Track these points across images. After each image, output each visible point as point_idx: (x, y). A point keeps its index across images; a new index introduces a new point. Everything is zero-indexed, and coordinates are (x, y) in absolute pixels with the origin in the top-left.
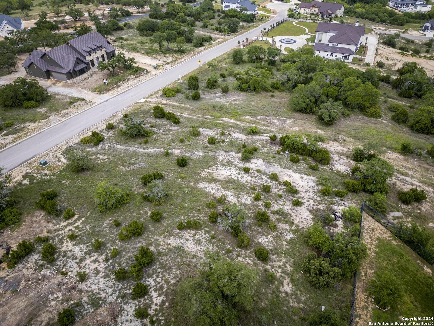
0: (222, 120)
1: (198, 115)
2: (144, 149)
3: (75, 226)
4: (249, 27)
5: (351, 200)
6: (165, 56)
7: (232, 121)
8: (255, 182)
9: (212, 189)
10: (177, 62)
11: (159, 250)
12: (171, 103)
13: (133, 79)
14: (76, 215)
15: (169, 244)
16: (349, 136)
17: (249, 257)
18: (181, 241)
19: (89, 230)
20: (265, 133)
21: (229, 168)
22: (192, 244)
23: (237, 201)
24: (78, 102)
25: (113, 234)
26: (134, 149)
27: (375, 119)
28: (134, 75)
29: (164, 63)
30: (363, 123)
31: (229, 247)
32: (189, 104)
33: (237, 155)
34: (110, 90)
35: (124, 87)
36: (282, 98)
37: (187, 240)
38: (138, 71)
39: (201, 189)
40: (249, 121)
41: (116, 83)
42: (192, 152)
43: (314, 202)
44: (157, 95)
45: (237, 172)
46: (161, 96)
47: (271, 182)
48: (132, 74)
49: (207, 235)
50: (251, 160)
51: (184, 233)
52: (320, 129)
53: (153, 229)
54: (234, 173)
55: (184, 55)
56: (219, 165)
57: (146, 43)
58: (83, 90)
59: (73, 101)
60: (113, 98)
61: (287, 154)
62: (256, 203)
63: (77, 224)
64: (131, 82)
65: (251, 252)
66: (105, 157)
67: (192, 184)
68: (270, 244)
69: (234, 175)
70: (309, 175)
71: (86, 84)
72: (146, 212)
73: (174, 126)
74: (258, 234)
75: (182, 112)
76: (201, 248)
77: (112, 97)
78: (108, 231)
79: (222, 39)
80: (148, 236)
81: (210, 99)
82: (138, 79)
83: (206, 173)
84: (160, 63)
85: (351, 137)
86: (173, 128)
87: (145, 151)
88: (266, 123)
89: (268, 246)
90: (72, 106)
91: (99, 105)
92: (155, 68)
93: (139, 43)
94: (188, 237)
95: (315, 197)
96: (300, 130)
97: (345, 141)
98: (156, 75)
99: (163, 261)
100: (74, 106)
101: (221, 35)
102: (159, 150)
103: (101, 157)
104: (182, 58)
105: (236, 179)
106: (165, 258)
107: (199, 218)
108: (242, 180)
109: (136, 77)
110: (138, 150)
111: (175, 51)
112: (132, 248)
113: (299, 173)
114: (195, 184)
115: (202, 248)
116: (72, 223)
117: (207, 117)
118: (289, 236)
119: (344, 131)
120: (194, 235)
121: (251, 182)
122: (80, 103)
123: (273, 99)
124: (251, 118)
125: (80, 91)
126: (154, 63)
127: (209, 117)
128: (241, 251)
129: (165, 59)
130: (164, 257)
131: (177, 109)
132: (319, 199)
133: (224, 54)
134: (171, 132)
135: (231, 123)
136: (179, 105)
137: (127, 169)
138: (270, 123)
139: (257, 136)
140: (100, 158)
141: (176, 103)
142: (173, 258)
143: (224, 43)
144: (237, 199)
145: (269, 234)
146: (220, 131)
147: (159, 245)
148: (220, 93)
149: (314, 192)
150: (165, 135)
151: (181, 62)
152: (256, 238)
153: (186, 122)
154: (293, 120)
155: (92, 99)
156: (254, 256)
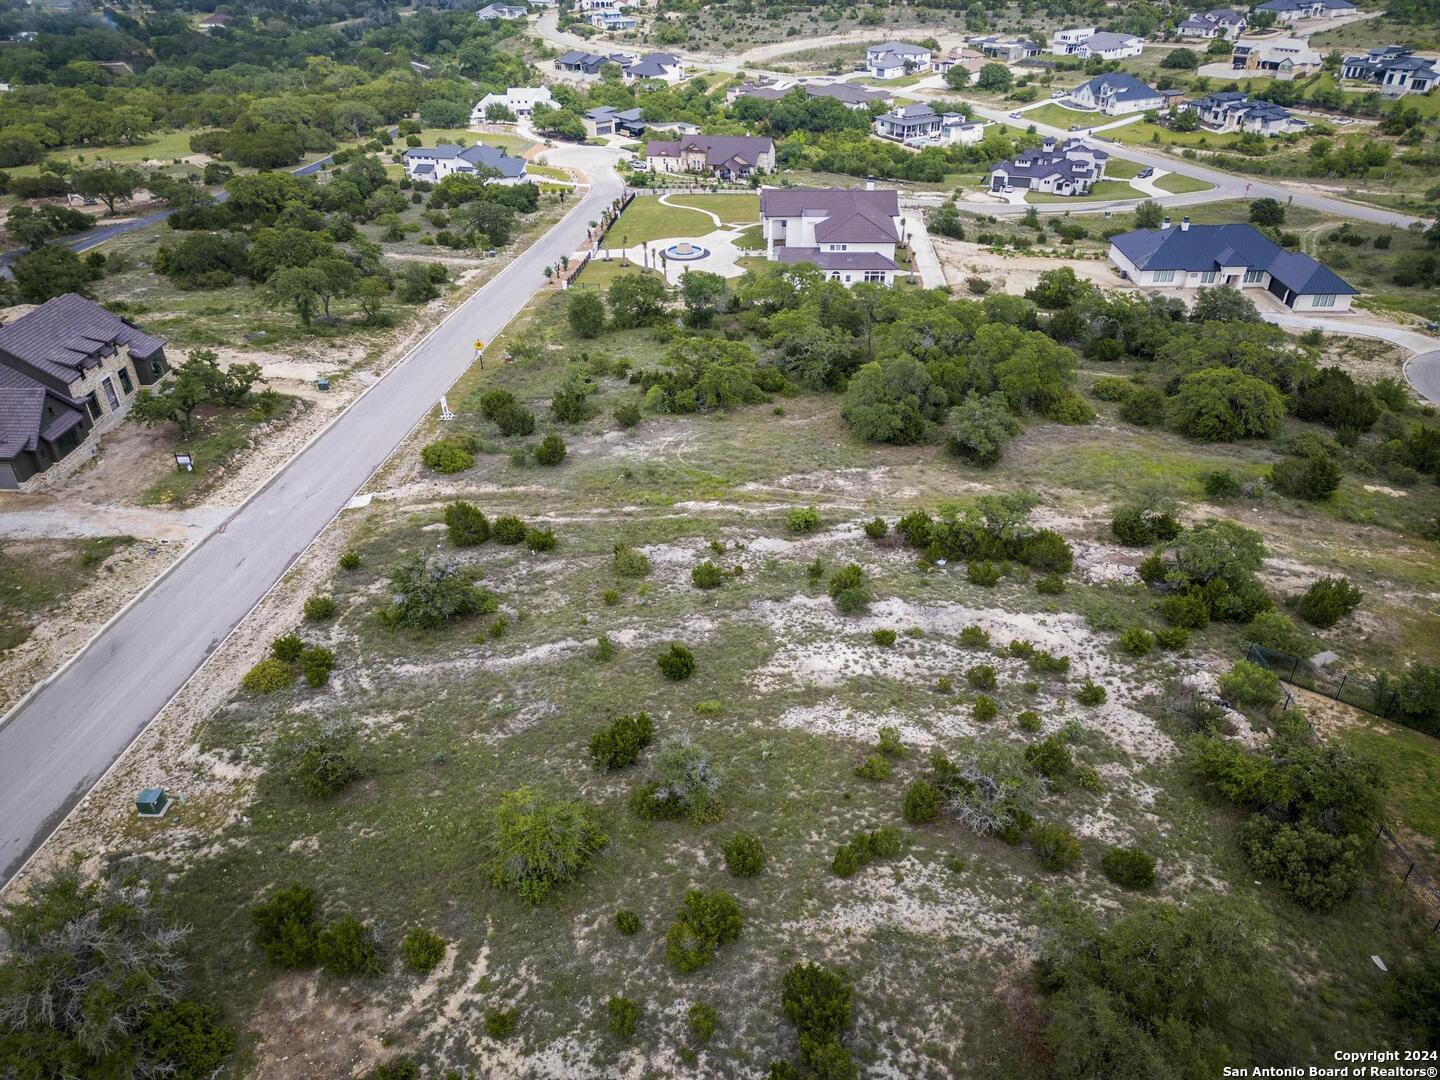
0: (684, 510)
1: (595, 511)
2: (509, 655)
3: (471, 984)
4: (535, 225)
5: (1206, 649)
6: (333, 346)
7: (714, 506)
8: (930, 668)
9: (832, 721)
10: (386, 358)
11: (831, 961)
12: (473, 489)
13: (268, 435)
14: (448, 947)
15: (848, 932)
16: (1058, 483)
17: (1098, 889)
18: (875, 908)
19: (535, 979)
20: (838, 522)
21: (826, 646)
22: (915, 906)
23: (932, 738)
24: (112, 553)
25: (636, 963)
26: (473, 663)
27: (1085, 427)
28: (268, 421)
29: (346, 368)
30: (1065, 443)
31: (1020, 879)
32: (538, 483)
33: (817, 601)
34: (209, 488)
35: (256, 468)
36: (807, 414)
37: (890, 900)
38: (276, 408)
39: (798, 734)
40: (764, 497)
41: (221, 461)
42: (676, 626)
43: (1123, 680)
44: (402, 472)
45: (860, 651)
46: (422, 475)
47: (973, 658)
48: (260, 421)
49: (932, 865)
50: (869, 605)
51: (864, 884)
52: (972, 480)
53: (753, 902)
54: (851, 657)
55: (396, 332)
56: (790, 646)
57: (228, 310)
58: (101, 508)
59: (93, 555)
60: (239, 512)
61: (944, 567)
62: (988, 726)
63: (474, 979)
64: (272, 448)
65: (1088, 873)
66: (386, 718)
67: (757, 723)
68: (1119, 834)
69: (856, 662)
70: (1055, 611)
71: (99, 483)
72: (683, 854)
73: (545, 561)
74: (1066, 816)
75: (533, 509)
76: (951, 912)
77: (234, 510)
78: (609, 961)
79: (476, 268)
80: (760, 931)
81: (593, 455)
82: (287, 433)
83: (769, 679)
84: (332, 369)
85: (1065, 485)
86: (548, 567)
87: (515, 659)
88: (816, 493)
89: (1119, 840)
90: (101, 572)
91: (205, 547)
92: (324, 388)
93: (201, 314)
94: (885, 892)
95: (1116, 666)
96: (922, 493)
97: (1058, 498)
98: (340, 409)
99: (872, 990)
100: (110, 569)
101: (466, 257)
102: (563, 644)
103: (370, 721)
104: (393, 345)
105: (868, 672)
106: (872, 981)
107: (863, 822)
108: (889, 672)
109: (281, 429)
110: (489, 663)
111: (354, 324)
112: (741, 988)
113: (1026, 612)
114: (767, 722)
115: (953, 908)
116: (452, 979)
117: (627, 509)
118: (1148, 795)
119: (1036, 474)
120: (899, 880)
121: (919, 670)
122: (126, 555)
123: (785, 422)
124: (765, 488)
125: (93, 512)
126: (310, 371)
127: (633, 508)
128: (1062, 880)
129: (337, 354)
130: (865, 979)
131: (509, 504)
132: (1128, 670)
133: (522, 314)
134: (549, 582)
135: (716, 512)
136: (503, 490)
137: (501, 735)
138: (827, 489)
139: (821, 535)
140: (367, 726)
141: (491, 488)
142: (893, 970)
143: (494, 281)
144: (929, 732)
145: (1096, 805)
146: (704, 544)
147: (820, 945)
148: (611, 429)
149: (1101, 652)
150: (536, 593)
151: (398, 357)
152: (1071, 829)
153: (573, 540)
154: (884, 469)
155: (160, 533)
156: (1107, 882)
